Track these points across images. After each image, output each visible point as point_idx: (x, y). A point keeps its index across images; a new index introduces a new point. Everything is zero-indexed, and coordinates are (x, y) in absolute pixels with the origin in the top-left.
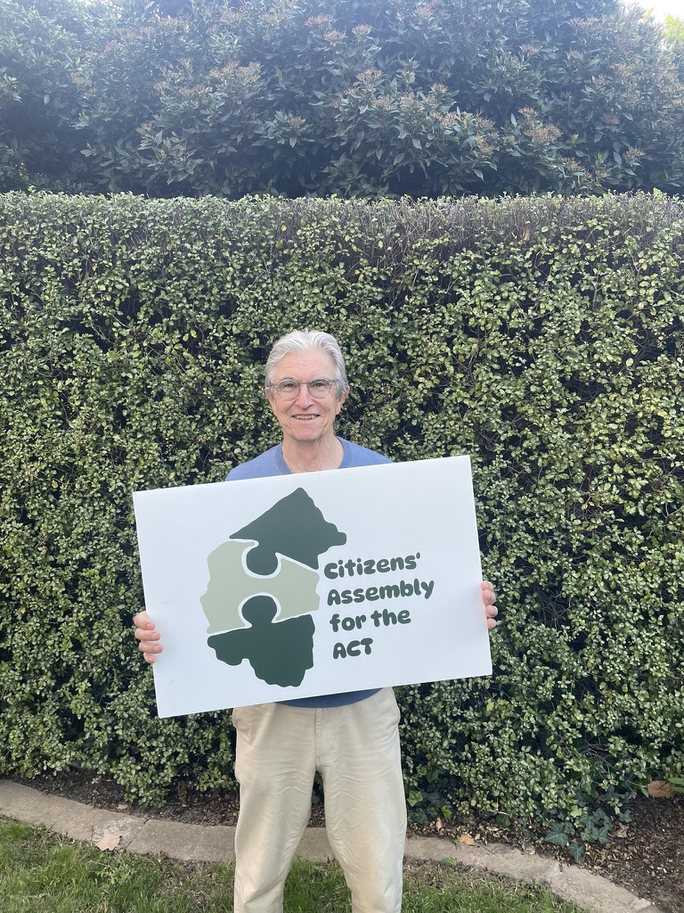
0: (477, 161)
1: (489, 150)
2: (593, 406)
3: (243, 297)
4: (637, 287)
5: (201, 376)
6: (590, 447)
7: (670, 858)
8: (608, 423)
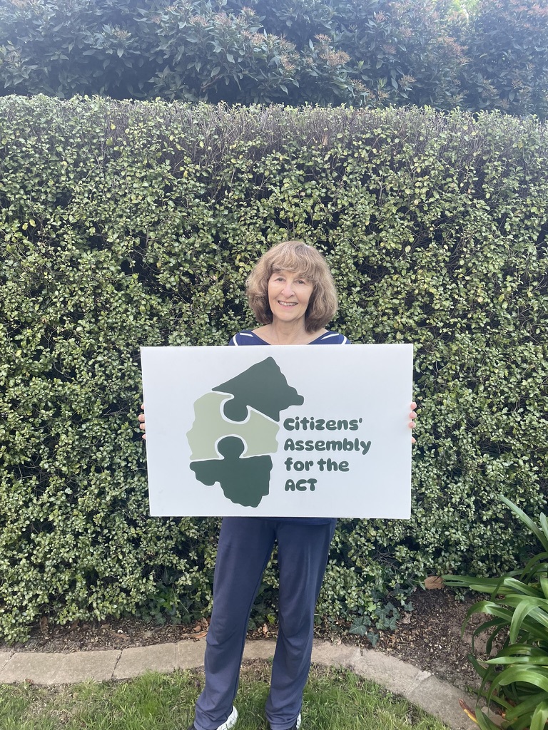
0: (282, 77)
1: (291, 67)
2: (380, 285)
3: (77, 189)
4: (413, 187)
5: (41, 261)
6: (378, 318)
7: (444, 636)
8: (392, 299)
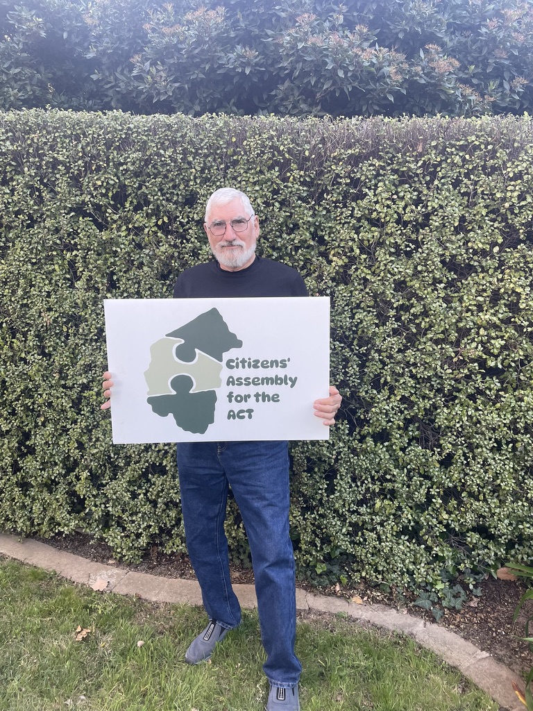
0: (389, 87)
1: (399, 78)
2: (467, 282)
3: (202, 192)
4: (504, 191)
5: (170, 251)
6: (462, 314)
7: (509, 624)
8: (476, 297)
